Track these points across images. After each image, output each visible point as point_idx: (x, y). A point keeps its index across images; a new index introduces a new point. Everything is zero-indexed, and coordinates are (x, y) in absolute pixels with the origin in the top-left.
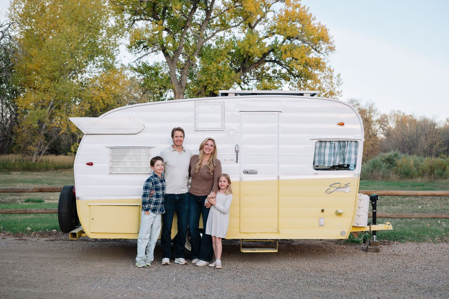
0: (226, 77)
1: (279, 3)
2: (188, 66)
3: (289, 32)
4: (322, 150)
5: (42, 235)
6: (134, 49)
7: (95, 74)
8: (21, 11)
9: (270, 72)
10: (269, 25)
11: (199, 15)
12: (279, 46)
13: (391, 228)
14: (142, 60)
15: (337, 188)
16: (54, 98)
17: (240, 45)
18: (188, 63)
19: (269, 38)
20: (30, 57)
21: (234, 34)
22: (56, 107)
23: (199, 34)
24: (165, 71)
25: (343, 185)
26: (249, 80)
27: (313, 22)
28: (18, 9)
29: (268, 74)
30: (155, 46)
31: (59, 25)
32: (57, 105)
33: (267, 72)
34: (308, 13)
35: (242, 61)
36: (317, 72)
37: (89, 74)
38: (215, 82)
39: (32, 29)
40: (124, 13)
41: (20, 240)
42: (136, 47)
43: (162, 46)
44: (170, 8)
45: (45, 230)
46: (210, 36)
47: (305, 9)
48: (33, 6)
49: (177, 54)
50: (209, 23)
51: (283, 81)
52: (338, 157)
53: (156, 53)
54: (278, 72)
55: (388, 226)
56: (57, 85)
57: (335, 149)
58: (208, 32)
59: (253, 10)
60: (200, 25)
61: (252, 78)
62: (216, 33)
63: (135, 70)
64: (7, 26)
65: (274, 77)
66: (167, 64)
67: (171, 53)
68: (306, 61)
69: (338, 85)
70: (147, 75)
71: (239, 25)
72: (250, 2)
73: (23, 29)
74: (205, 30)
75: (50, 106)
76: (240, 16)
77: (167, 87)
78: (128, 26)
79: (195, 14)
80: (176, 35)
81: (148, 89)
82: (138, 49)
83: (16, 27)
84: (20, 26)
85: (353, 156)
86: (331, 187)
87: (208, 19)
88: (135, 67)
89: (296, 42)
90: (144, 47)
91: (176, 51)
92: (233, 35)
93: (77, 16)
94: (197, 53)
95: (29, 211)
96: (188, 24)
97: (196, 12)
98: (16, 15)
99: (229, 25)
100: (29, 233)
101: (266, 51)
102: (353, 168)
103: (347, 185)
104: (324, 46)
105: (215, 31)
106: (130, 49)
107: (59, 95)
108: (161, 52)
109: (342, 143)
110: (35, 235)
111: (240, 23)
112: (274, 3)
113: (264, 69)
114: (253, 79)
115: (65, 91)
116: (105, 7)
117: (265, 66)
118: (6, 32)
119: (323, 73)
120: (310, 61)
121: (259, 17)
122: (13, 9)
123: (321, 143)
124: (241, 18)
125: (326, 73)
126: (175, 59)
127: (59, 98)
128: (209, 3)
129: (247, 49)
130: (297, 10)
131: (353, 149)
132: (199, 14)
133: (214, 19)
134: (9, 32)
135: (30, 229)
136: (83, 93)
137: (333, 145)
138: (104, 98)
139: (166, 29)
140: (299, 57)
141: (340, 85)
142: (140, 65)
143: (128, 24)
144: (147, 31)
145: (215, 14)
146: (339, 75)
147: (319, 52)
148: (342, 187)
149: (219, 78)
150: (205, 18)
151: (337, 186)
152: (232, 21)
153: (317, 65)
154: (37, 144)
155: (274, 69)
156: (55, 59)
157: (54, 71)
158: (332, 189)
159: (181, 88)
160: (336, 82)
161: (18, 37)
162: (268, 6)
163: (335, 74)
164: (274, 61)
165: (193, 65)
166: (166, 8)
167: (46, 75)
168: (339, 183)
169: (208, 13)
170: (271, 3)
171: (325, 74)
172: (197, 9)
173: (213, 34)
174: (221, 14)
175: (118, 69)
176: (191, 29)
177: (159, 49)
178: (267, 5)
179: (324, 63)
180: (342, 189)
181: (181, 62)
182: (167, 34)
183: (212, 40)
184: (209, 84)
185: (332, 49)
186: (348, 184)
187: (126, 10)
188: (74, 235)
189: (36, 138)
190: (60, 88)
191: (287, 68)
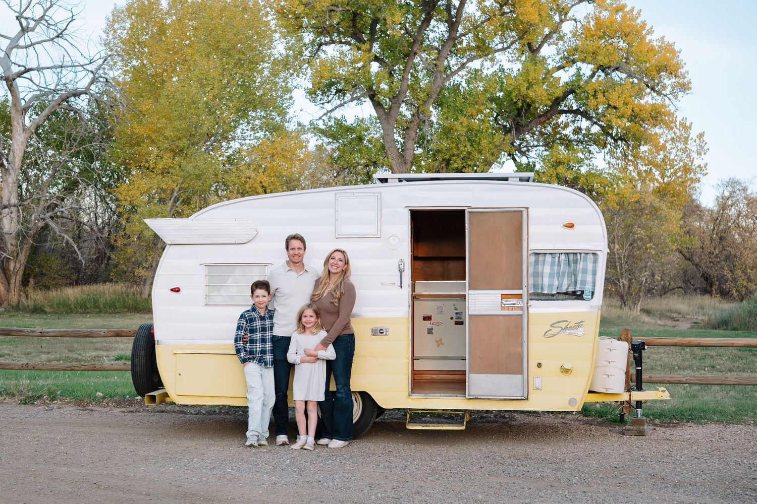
0: (484, 142)
1: (585, 4)
2: (415, 123)
3: (603, 58)
4: (540, 267)
5: (118, 404)
6: (320, 97)
7: (250, 142)
8: (124, 35)
9: (568, 131)
10: (566, 45)
11: (435, 31)
12: (583, 85)
13: (666, 396)
14: (333, 115)
15: (563, 329)
16: (178, 186)
17: (511, 84)
18: (417, 118)
19: (566, 69)
20: (139, 115)
21: (502, 64)
22: (183, 201)
23: (436, 65)
24: (376, 133)
25: (572, 324)
26: (530, 148)
27: (648, 38)
28: (119, 32)
29: (566, 135)
30: (357, 89)
31: (188, 58)
32: (184, 197)
33: (564, 132)
34: (639, 21)
35: (516, 112)
36: (657, 130)
37: (240, 141)
38: (465, 153)
39: (144, 65)
40: (304, 32)
41: (83, 410)
42: (324, 93)
43: (370, 88)
44: (383, 21)
45: (124, 396)
46: (456, 68)
47: (632, 14)
48: (145, 25)
49: (395, 103)
50: (455, 45)
51: (594, 148)
52: (566, 279)
53: (359, 102)
54: (584, 132)
55: (661, 394)
56: (184, 163)
57: (559, 265)
58: (453, 61)
59: (535, 18)
60: (437, 49)
61: (536, 143)
62: (467, 62)
63: (322, 132)
64: (101, 61)
65: (577, 141)
66: (378, 121)
67: (386, 101)
68: (633, 111)
69: (700, 154)
70: (343, 141)
71: (509, 47)
72: (528, 4)
73: (128, 66)
74: (447, 58)
75: (172, 199)
76: (511, 31)
77: (378, 162)
78: (309, 55)
79: (428, 29)
80: (395, 68)
81: (345, 166)
82: (328, 96)
83: (116, 62)
84: (123, 60)
85: (589, 278)
86: (553, 327)
87: (452, 39)
88: (322, 127)
89: (617, 76)
90: (338, 91)
91: (394, 97)
92: (498, 65)
93: (219, 42)
94: (432, 101)
95: (100, 366)
96: (415, 49)
97: (431, 27)
98: (116, 41)
99: (492, 47)
100: (99, 402)
101: (559, 93)
102: (590, 297)
103: (579, 325)
104: (668, 82)
105: (465, 60)
106: (313, 96)
107: (188, 180)
108: (368, 99)
109: (571, 257)
110: (108, 404)
111: (512, 43)
112: (575, 4)
113: (559, 126)
114: (536, 146)
115: (197, 172)
116: (267, 23)
117: (560, 121)
118: (101, 72)
119: (671, 132)
120: (640, 110)
121: (547, 31)
122: (112, 32)
123: (537, 256)
124: (514, 33)
125: (677, 131)
126: (392, 112)
127: (187, 185)
128: (454, 9)
129: (523, 90)
130: (618, 17)
131: (590, 266)
132: (436, 29)
133: (463, 38)
134: (106, 71)
135: (101, 394)
136: (230, 175)
137: (557, 259)
138: (264, 184)
139: (376, 59)
140: (620, 104)
141: (703, 154)
142: (330, 124)
143: (310, 53)
144: (343, 63)
145: (464, 28)
146: (701, 136)
147: (659, 93)
148: (571, 327)
149: (472, 146)
150: (446, 36)
151: (563, 325)
152: (497, 40)
153: (655, 118)
154: (152, 266)
155: (576, 125)
156: (180, 117)
157: (180, 139)
158: (555, 330)
159: (404, 165)
160: (694, 149)
161: (120, 79)
162: (563, 11)
163: (694, 134)
164: (576, 112)
165: (424, 122)
166: (376, 21)
167: (165, 145)
168: (567, 321)
169: (452, 26)
170: (569, 5)
171: (675, 133)
172: (432, 20)
173: (462, 66)
174: (475, 27)
175: (291, 133)
176: (421, 58)
177: (363, 95)
178: (563, 9)
179: (669, 114)
180: (571, 331)
181: (405, 116)
182: (379, 67)
183: (459, 75)
184: (454, 155)
185: (684, 87)
186: (582, 322)
187: (307, 27)
188: (153, 399)
189: (150, 255)
190: (189, 168)
191: (600, 123)
